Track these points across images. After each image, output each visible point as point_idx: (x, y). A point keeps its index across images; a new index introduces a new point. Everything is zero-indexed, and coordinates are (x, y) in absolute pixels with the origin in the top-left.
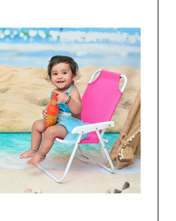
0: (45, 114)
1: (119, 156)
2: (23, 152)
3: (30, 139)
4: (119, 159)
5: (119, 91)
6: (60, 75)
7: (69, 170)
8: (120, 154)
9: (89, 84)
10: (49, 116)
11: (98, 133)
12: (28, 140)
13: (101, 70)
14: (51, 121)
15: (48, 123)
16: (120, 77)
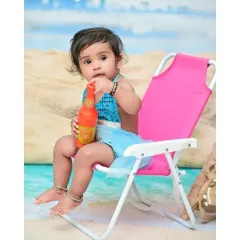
0: (74, 124)
1: (204, 201)
2: (39, 194)
3: (51, 173)
4: (203, 206)
5: (206, 87)
6: (97, 63)
7: (117, 223)
8: (205, 197)
9: (154, 78)
10: (81, 128)
11: (168, 157)
12: (47, 176)
13: (174, 54)
14: (86, 137)
15: (81, 140)
16: (209, 65)
